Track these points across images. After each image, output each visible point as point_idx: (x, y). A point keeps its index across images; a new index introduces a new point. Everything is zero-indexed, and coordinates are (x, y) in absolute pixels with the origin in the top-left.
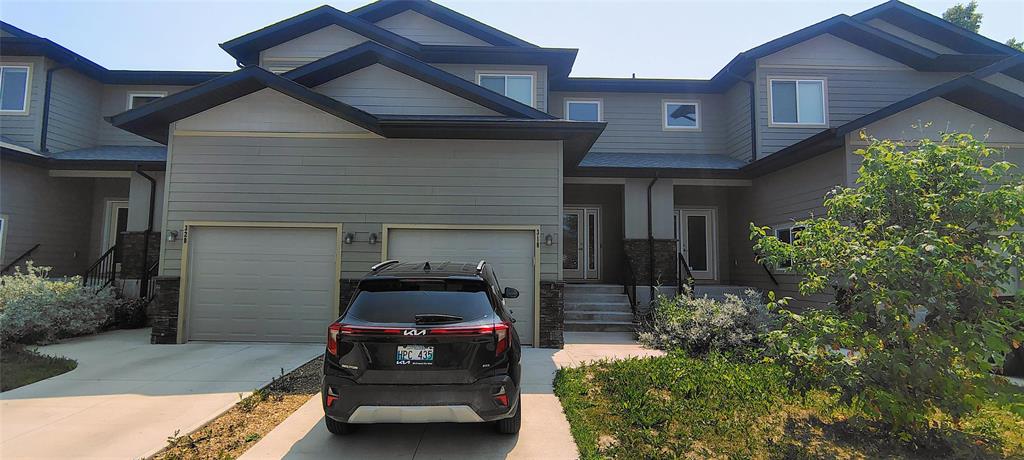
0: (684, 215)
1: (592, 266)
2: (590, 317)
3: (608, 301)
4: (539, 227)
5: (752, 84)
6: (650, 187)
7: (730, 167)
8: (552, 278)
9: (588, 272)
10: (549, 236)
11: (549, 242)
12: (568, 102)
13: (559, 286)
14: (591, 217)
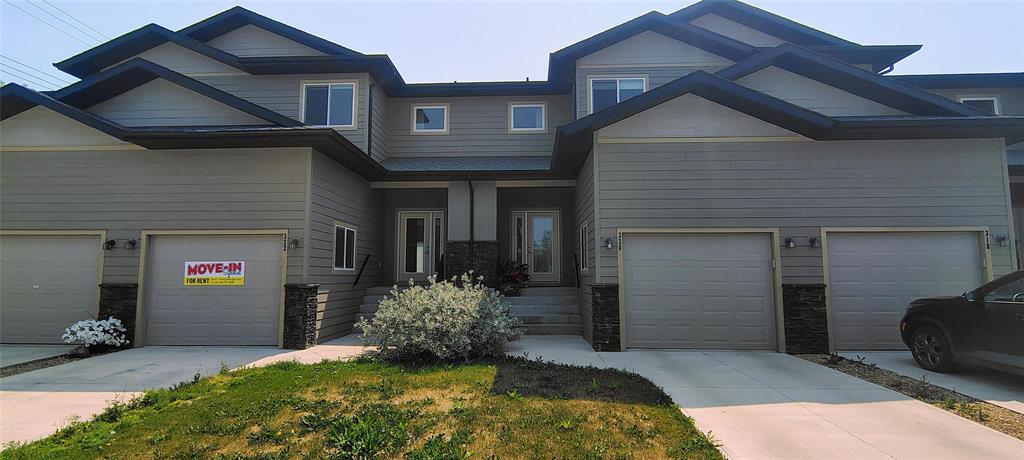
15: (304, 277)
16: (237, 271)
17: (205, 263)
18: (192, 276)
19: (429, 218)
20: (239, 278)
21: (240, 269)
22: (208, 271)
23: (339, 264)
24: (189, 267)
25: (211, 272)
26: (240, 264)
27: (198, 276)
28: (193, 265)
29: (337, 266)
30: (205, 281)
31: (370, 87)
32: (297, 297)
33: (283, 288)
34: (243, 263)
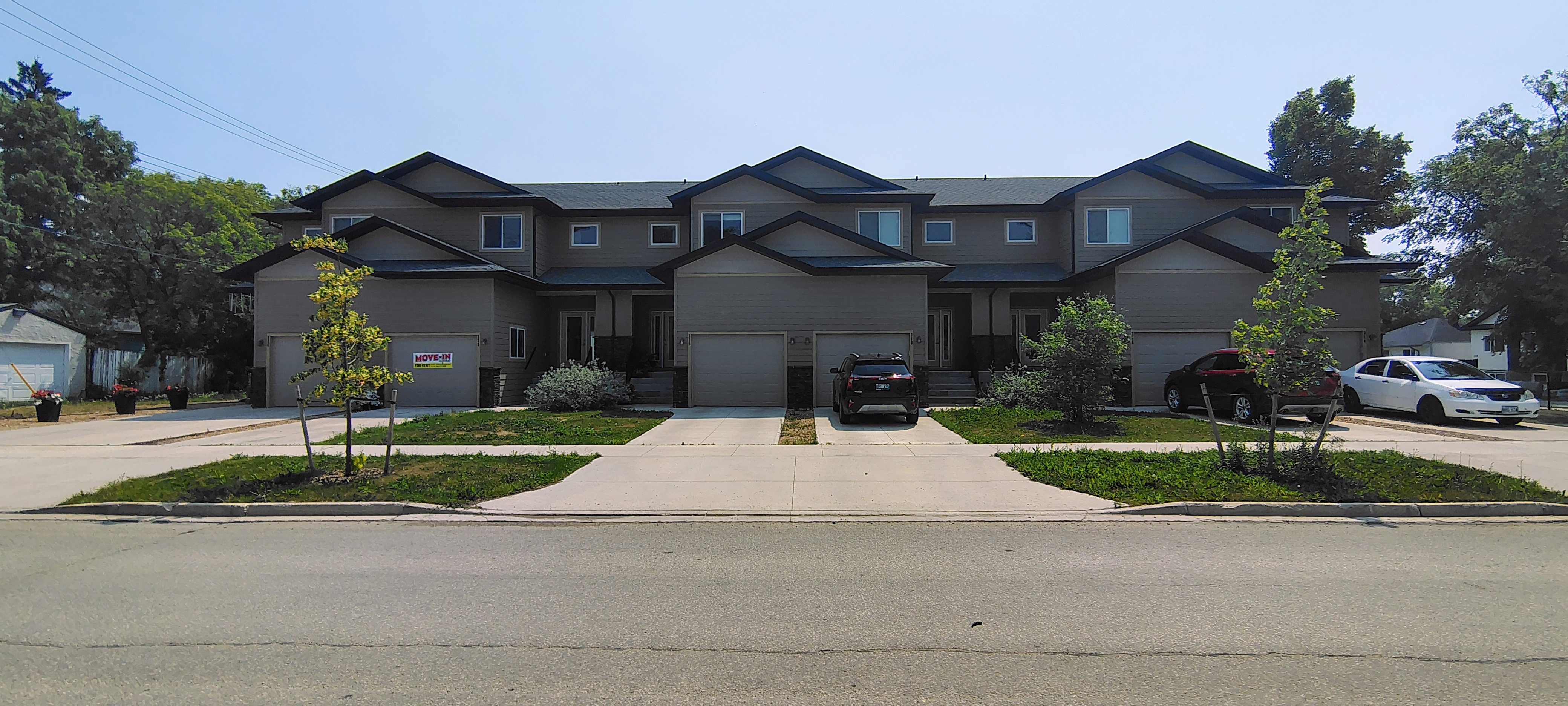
0: (1022, 315)
1: (946, 357)
2: (946, 394)
3: (959, 381)
4: (912, 332)
5: (1073, 212)
6: (991, 296)
7: (1054, 278)
8: (922, 364)
9: (943, 361)
10: (919, 337)
11: (919, 341)
12: (926, 222)
13: (926, 368)
14: (946, 317)
15: (491, 363)
16: (448, 359)
17: (426, 354)
18: (419, 363)
19: (585, 316)
20: (449, 364)
21: (449, 358)
22: (428, 360)
23: (514, 354)
24: (417, 357)
25: (431, 360)
26: (449, 355)
27: (423, 362)
28: (418, 355)
29: (512, 356)
30: (427, 365)
31: (534, 218)
32: (488, 375)
33: (479, 370)
34: (451, 354)
